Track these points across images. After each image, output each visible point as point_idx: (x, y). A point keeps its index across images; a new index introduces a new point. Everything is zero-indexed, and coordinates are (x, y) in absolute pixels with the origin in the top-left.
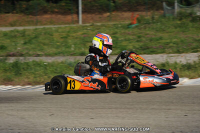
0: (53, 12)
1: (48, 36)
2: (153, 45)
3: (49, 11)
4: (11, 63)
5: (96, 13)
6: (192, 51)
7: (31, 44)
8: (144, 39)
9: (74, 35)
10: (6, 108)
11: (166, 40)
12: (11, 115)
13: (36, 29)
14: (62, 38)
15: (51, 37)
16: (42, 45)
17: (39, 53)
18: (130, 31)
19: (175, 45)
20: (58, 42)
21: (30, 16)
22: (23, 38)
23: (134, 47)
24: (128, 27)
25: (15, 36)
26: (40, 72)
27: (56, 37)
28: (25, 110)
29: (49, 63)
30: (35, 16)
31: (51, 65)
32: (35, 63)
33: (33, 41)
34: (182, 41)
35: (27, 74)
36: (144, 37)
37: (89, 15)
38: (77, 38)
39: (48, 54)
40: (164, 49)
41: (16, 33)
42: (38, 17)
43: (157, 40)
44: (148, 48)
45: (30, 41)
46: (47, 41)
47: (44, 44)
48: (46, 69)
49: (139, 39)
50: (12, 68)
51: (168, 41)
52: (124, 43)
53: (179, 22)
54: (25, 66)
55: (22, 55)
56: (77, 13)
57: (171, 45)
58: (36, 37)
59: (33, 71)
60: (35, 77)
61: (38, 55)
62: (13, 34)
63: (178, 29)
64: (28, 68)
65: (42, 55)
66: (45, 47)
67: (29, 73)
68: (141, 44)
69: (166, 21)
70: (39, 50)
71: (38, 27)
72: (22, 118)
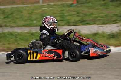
2: (87, 18)
6: (114, 22)
8: (81, 14)
9: (36, 12)
11: (95, 15)
18: (72, 8)
19: (101, 19)
22: (3, 14)
23: (75, 20)
24: (71, 5)
33: (10, 16)
34: (106, 16)
36: (81, 13)
38: (38, 14)
40: (94, 21)
43: (90, 15)
44: (84, 21)
49: (78, 15)
51: (97, 16)
52: (68, 18)
53: (103, 2)
57: (99, 18)
63: (103, 7)
68: (79, 18)
69: (95, 2)
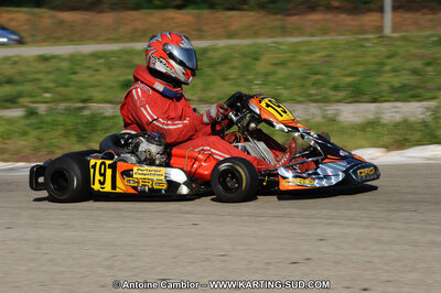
0: (329, 9)
3: (319, 5)
5: (424, 11)
37: (408, 16)
56: (381, 10)
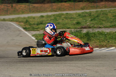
0: (106, 1)
1: (105, 15)
4: (84, 33)
7: (95, 20)
10: (85, 65)
12: (89, 70)
13: (97, 11)
14: (113, 16)
15: (107, 16)
16: (102, 21)
17: (101, 26)
20: (111, 19)
21: (93, 3)
25: (85, 16)
26: (102, 38)
27: (110, 16)
28: (98, 66)
29: (107, 33)
30: (96, 3)
31: (109, 34)
32: (98, 33)
35: (94, 40)
39: (106, 27)
41: (86, 14)
42: (98, 3)
45: (94, 18)
46: (104, 19)
47: (103, 20)
48: (106, 36)
50: (85, 36)
54: (93, 35)
55: (90, 28)
58: (97, 16)
59: (98, 38)
60: (100, 42)
61: (100, 28)
62: (84, 15)
64: (95, 36)
65: (103, 27)
66: (104, 22)
67: (96, 39)
70: (100, 24)
71: (98, 10)
72: (97, 72)
